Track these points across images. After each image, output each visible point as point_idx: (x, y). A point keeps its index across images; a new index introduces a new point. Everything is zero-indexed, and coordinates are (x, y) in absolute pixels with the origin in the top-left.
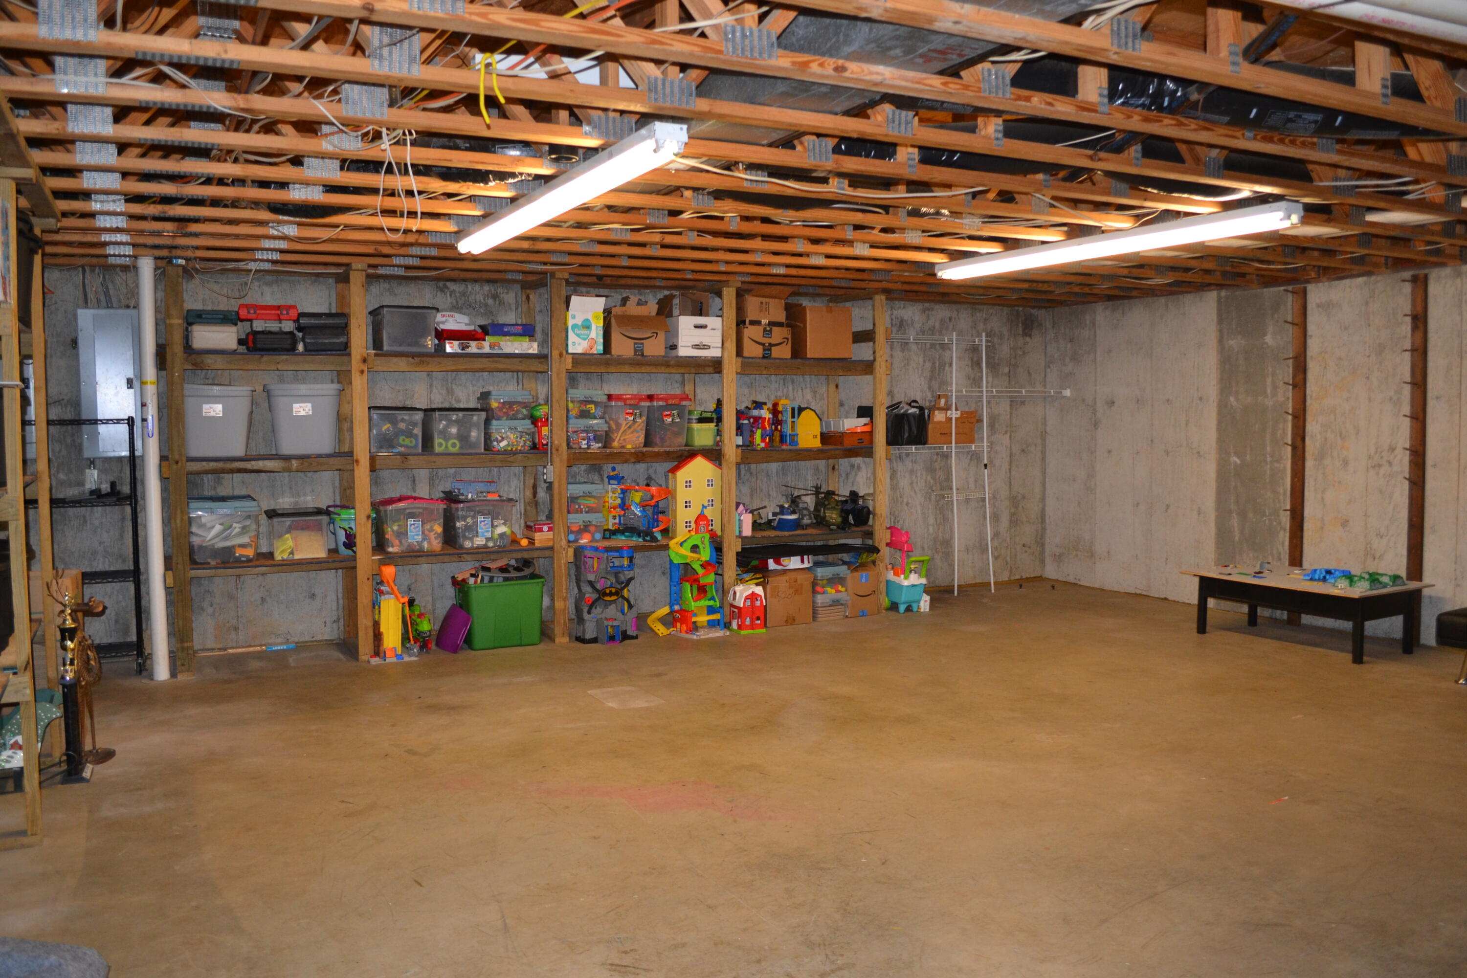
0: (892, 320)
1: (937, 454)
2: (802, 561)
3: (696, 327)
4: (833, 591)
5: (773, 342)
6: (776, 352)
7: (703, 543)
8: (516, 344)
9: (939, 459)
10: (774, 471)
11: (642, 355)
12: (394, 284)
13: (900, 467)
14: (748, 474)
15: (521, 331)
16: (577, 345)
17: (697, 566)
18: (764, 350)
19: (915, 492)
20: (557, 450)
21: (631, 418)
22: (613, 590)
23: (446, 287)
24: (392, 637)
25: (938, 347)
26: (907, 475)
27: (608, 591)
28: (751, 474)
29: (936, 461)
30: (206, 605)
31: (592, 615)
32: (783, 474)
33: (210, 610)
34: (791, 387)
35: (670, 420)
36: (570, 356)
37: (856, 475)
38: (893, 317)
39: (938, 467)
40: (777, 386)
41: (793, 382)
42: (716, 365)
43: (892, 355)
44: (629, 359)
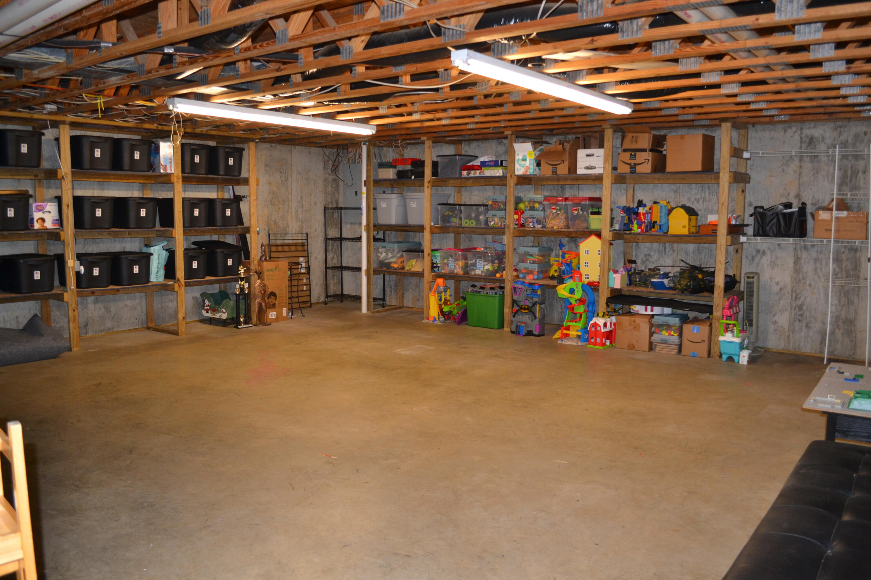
0: (801, 138)
1: (845, 247)
2: (646, 310)
3: (587, 156)
4: (667, 334)
5: (637, 163)
6: (639, 169)
7: (577, 287)
8: (496, 171)
9: (847, 252)
10: (692, 250)
11: (556, 174)
12: (480, 142)
13: (804, 255)
14: (671, 251)
15: (493, 164)
16: (520, 170)
17: (573, 302)
18: (631, 168)
19: (819, 277)
20: (508, 227)
21: (555, 211)
22: (526, 307)
23: (502, 142)
24: (434, 312)
25: (850, 158)
26: (812, 262)
27: (523, 307)
28: (674, 251)
29: (843, 253)
30: (409, 288)
31: (515, 318)
32: (699, 252)
33: (411, 291)
34: (707, 192)
35: (576, 212)
36: (516, 177)
37: (761, 258)
38: (803, 136)
39: (844, 258)
40: (696, 191)
41: (709, 188)
42: (598, 179)
43: (801, 167)
44: (549, 177)
